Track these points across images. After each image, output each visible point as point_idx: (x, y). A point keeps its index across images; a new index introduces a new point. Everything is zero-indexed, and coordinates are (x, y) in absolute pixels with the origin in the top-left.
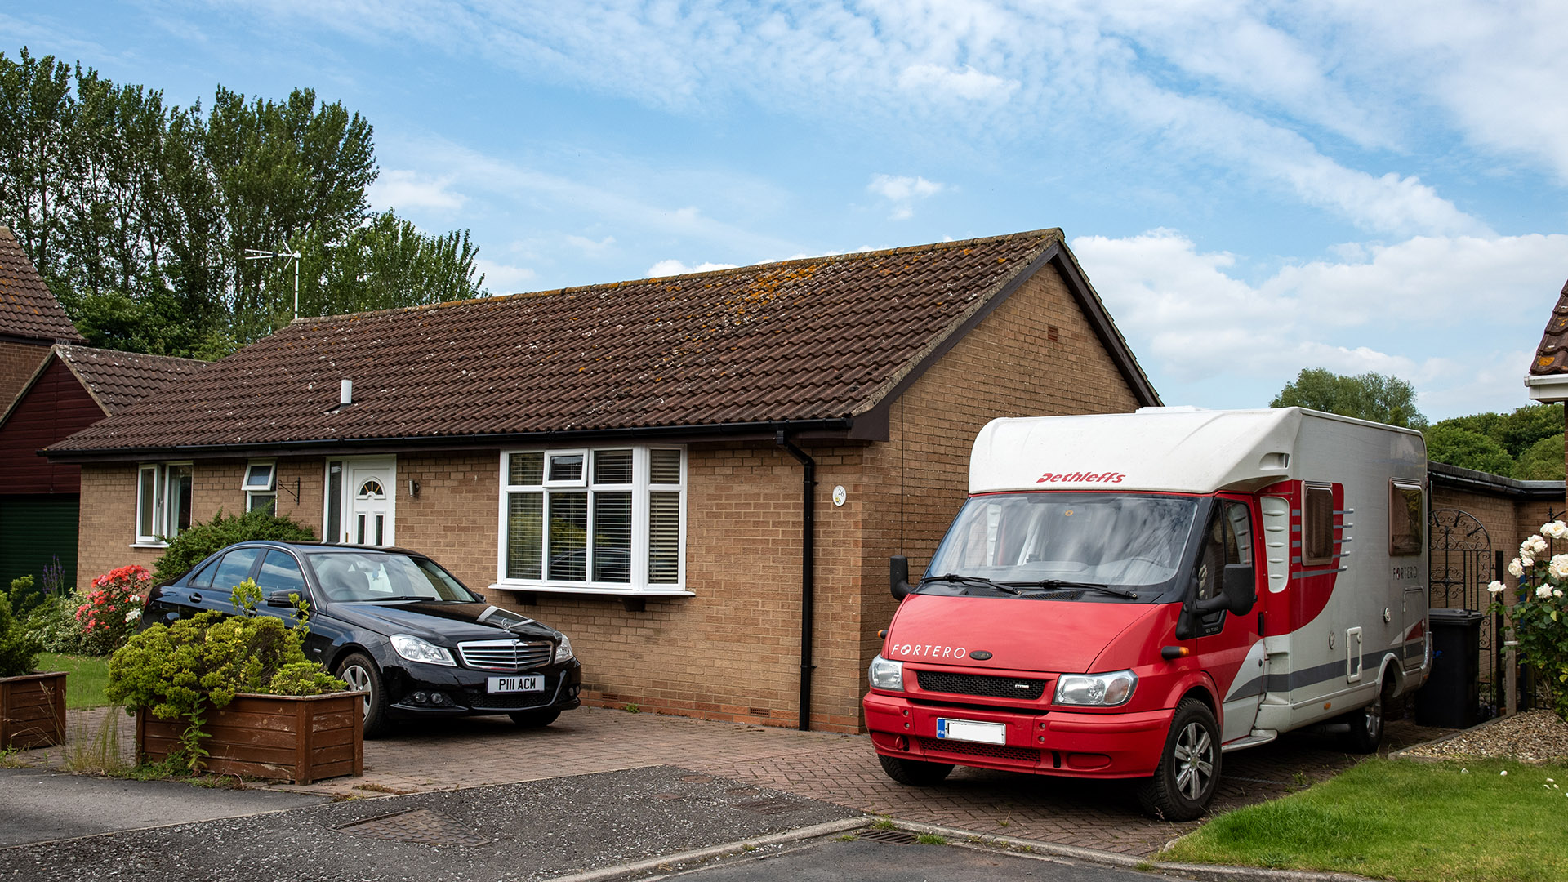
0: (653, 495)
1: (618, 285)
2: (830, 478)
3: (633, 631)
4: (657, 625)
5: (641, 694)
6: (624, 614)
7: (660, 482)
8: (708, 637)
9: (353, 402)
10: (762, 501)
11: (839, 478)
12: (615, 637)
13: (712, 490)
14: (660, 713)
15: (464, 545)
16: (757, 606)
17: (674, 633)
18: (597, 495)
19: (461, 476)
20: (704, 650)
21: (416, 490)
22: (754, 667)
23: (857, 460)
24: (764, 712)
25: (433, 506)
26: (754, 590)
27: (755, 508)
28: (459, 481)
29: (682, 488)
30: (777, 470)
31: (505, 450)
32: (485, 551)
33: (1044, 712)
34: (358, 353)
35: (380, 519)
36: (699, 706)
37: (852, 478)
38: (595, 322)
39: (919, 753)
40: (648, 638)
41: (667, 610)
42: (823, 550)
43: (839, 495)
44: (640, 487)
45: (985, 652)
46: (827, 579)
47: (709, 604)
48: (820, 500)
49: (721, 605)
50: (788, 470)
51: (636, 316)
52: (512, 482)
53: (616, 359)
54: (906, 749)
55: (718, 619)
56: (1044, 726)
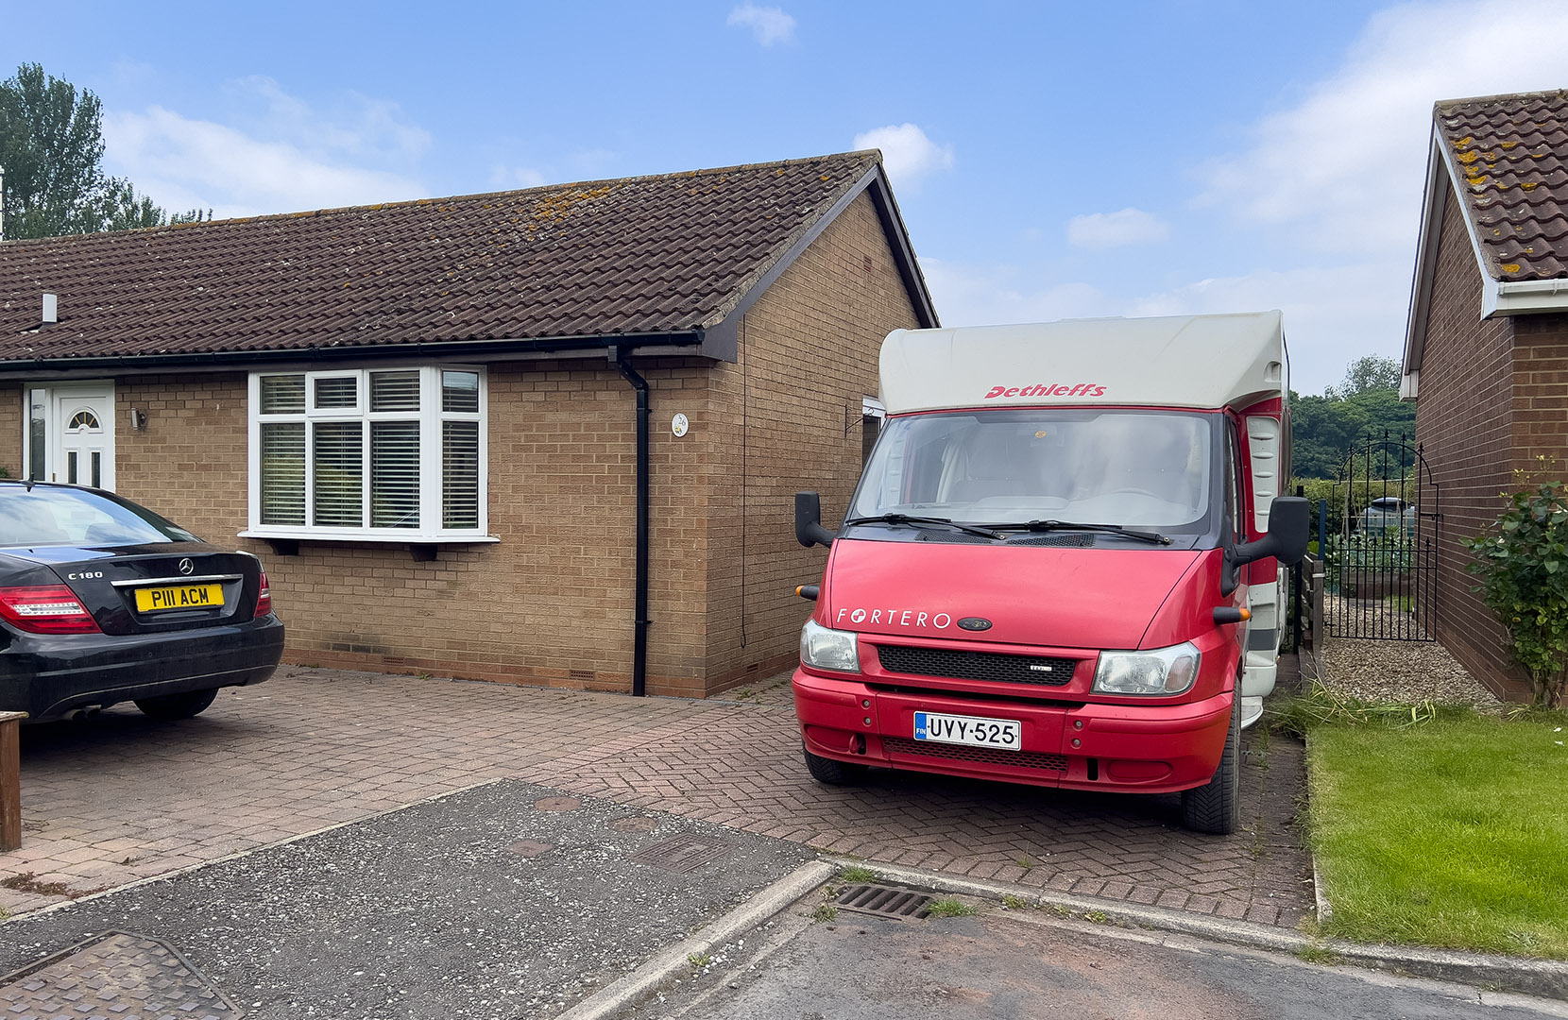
0: (446, 424)
1: (382, 207)
2: (668, 404)
3: (422, 584)
4: (452, 577)
5: (434, 657)
6: (412, 565)
7: (453, 410)
8: (517, 590)
9: (59, 320)
10: (582, 432)
11: (679, 404)
12: (399, 592)
13: (520, 419)
14: (456, 678)
15: (205, 486)
16: (578, 553)
17: (473, 585)
18: (374, 425)
19: (199, 405)
20: (512, 604)
21: (141, 421)
22: (575, 623)
23: (701, 383)
24: (588, 675)
25: (164, 440)
26: (574, 534)
27: (574, 440)
28: (197, 410)
29: (481, 417)
30: (601, 396)
31: (255, 372)
32: (231, 493)
33: (1080, 705)
34: (72, 272)
35: (96, 457)
36: (506, 670)
37: (694, 404)
38: (359, 239)
39: (881, 757)
40: (441, 592)
41: (463, 559)
42: (659, 488)
43: (680, 424)
44: (430, 416)
45: (982, 620)
46: (665, 521)
47: (518, 552)
48: (656, 430)
49: (533, 552)
50: (615, 395)
51: (406, 234)
52: (264, 411)
53: (388, 274)
54: (862, 751)
55: (529, 568)
56: (1079, 724)
